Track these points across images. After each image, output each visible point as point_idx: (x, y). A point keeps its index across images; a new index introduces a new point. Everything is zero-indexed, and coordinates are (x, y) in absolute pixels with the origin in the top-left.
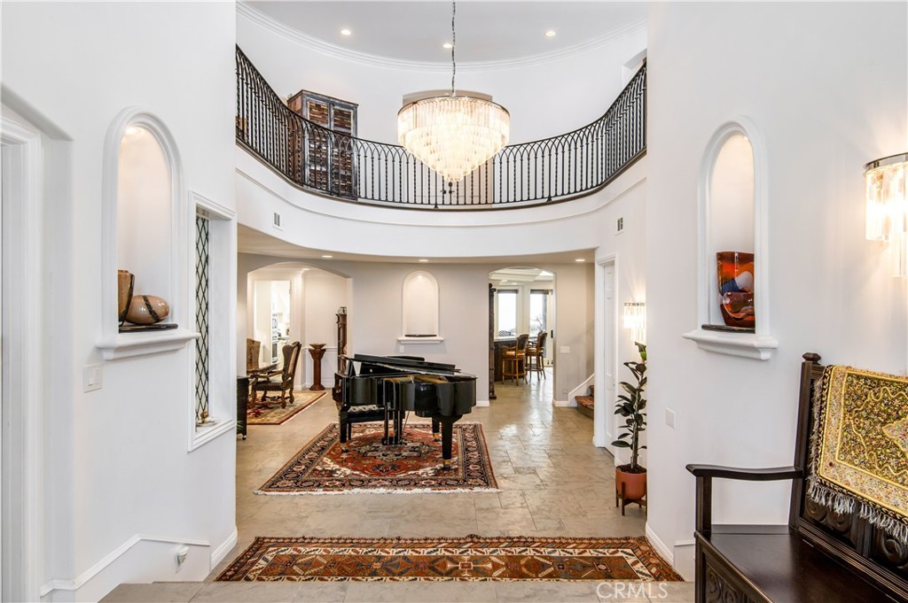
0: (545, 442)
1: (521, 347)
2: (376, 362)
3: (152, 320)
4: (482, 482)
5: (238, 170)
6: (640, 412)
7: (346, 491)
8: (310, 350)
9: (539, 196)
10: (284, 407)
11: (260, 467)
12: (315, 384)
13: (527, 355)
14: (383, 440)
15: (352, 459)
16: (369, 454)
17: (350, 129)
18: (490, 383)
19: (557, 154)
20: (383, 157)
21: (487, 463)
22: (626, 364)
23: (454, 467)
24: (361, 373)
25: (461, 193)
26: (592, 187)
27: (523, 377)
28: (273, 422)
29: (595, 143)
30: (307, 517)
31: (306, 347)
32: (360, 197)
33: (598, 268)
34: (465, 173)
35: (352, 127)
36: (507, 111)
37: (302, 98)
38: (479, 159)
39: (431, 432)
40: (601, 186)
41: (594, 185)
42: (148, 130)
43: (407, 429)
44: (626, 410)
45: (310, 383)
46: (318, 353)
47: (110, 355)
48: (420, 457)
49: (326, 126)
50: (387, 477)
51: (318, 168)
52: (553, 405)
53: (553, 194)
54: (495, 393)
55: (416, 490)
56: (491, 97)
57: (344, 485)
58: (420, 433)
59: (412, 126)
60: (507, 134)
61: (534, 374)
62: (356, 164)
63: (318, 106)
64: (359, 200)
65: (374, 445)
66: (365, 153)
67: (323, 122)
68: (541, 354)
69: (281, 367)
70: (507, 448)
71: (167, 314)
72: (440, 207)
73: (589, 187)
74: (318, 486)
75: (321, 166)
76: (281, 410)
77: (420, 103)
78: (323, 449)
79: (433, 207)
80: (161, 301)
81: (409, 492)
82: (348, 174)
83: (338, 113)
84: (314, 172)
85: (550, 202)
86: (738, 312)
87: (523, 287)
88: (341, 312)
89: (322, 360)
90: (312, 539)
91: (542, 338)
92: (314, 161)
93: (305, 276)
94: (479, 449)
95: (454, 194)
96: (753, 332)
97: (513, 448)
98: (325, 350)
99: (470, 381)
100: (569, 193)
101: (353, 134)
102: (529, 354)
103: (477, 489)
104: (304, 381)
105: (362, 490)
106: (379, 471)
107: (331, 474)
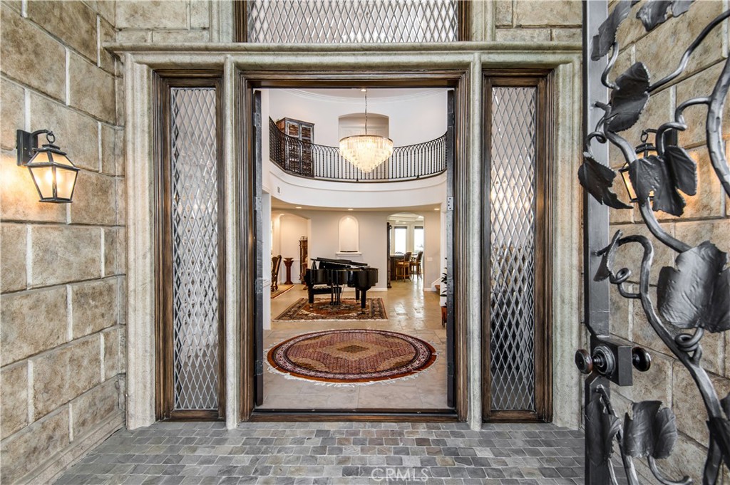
1: (407, 260)
2: (327, 261)
4: (380, 318)
5: (270, 172)
7: (315, 320)
8: (285, 262)
9: (413, 175)
12: (287, 281)
13: (410, 265)
14: (330, 303)
15: (316, 310)
16: (324, 308)
18: (388, 279)
20: (329, 154)
21: (383, 311)
23: (367, 313)
24: (319, 268)
27: (408, 278)
31: (283, 260)
32: (316, 176)
35: (311, 137)
37: (285, 122)
38: (380, 161)
40: (443, 171)
41: (440, 170)
45: (284, 280)
46: (289, 263)
48: (350, 309)
50: (334, 316)
51: (293, 160)
52: (424, 291)
53: (420, 174)
54: (391, 285)
55: (349, 320)
57: (314, 318)
58: (349, 301)
59: (347, 147)
61: (415, 276)
62: (314, 157)
63: (293, 126)
65: (326, 305)
66: (320, 152)
68: (419, 265)
70: (395, 307)
72: (359, 181)
73: (438, 171)
74: (302, 319)
75: (295, 158)
78: (300, 307)
79: (355, 181)
81: (345, 321)
82: (310, 162)
83: (304, 129)
85: (418, 178)
87: (410, 225)
88: (302, 239)
89: (291, 267)
91: (420, 255)
92: (291, 155)
93: (281, 218)
94: (380, 307)
98: (293, 261)
99: (375, 271)
100: (428, 174)
101: (312, 141)
102: (412, 264)
103: (377, 320)
104: (280, 280)
105: (323, 320)
106: (330, 314)
107: (307, 315)
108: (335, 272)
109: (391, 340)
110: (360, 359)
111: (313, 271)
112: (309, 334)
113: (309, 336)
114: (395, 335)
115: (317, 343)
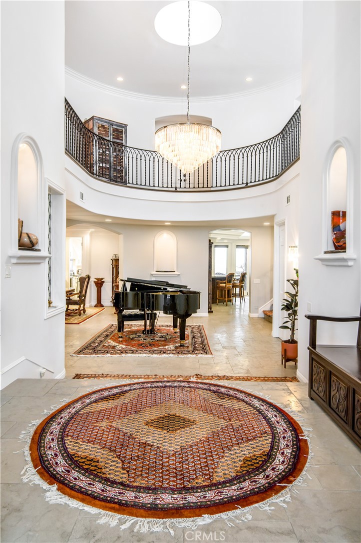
0: (242, 335)
1: (230, 281)
2: (140, 283)
3: (31, 246)
4: (203, 352)
5: (66, 169)
6: (296, 309)
7: (123, 355)
8: (94, 282)
9: (240, 182)
10: (80, 315)
11: (71, 343)
12: (98, 303)
13: (233, 287)
14: (143, 331)
15: (126, 341)
16: (135, 339)
17: (122, 140)
18: (209, 303)
19: (252, 156)
20: (143, 158)
21: (206, 344)
22: (288, 281)
23: (186, 345)
24: (130, 290)
25: (192, 181)
26: (273, 177)
27: (230, 301)
28: (75, 323)
29: (275, 150)
30: (103, 366)
31: (92, 280)
32: (129, 183)
33: (276, 227)
34: (195, 168)
35: (123, 139)
36: (220, 132)
37: (93, 121)
38: (203, 160)
39: (172, 329)
40: (278, 176)
41: (274, 175)
42: (28, 144)
43: (157, 327)
44: (288, 307)
45: (94, 302)
46: (100, 283)
47: (14, 261)
48: (166, 340)
49: (108, 139)
50: (147, 349)
51: (104, 165)
52: (249, 316)
53: (249, 181)
54: (212, 309)
55: (165, 355)
56: (211, 119)
57: (122, 352)
58: (165, 329)
59: (164, 140)
60: (220, 145)
61: (238, 299)
62: (126, 162)
63: (103, 126)
64: (128, 185)
65: (138, 334)
66: (132, 155)
67: (106, 136)
68: (241, 287)
69: (78, 290)
70: (219, 337)
71: (37, 243)
72: (178, 190)
73: (271, 177)
74: (107, 353)
75: (106, 163)
76: (78, 317)
77: (168, 127)
78: (107, 336)
79: (174, 189)
80: (34, 236)
81: (160, 356)
82: (122, 169)
83: (115, 130)
84: (102, 167)
85: (247, 186)
86: (339, 242)
87: (231, 243)
88: (114, 258)
89: (102, 288)
90: (107, 375)
91: (243, 276)
92: (101, 160)
93: (91, 234)
94: (202, 337)
95: (187, 182)
96: (345, 252)
97: (222, 337)
98: (104, 282)
99: (197, 294)
100: (259, 181)
101: (124, 144)
102: (234, 286)
103: (200, 355)
104: (90, 301)
105: (133, 355)
106: (142, 346)
107: (114, 347)
108: (148, 296)
109: (227, 403)
110: (182, 448)
111: (123, 293)
112: (106, 389)
113: (106, 393)
114: (231, 392)
115: (116, 407)
